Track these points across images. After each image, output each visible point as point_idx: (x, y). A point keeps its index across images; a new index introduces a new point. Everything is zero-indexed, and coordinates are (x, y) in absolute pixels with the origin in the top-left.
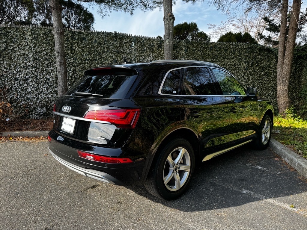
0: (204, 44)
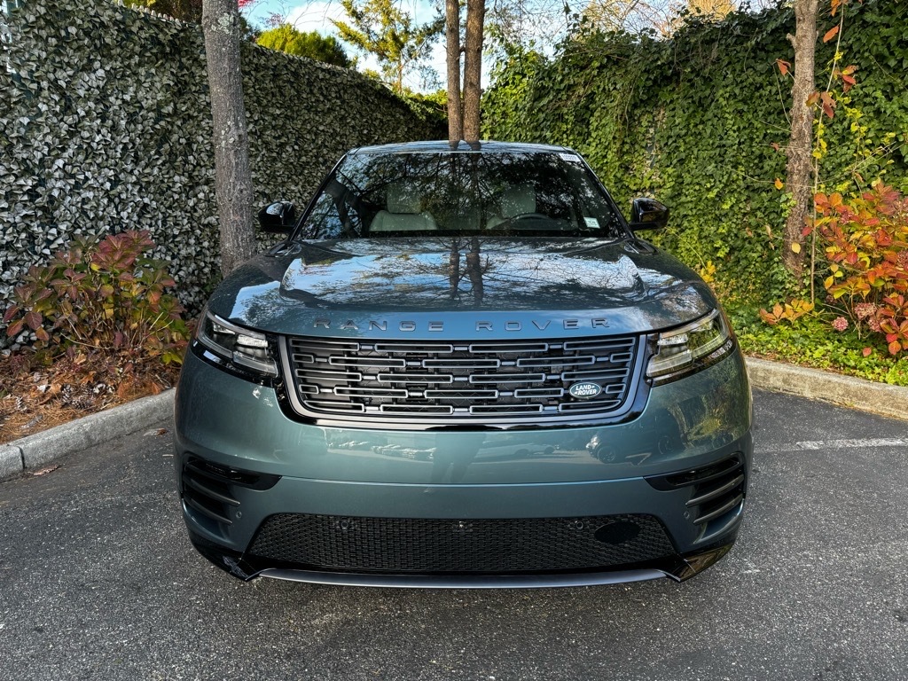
0: (255, 54)
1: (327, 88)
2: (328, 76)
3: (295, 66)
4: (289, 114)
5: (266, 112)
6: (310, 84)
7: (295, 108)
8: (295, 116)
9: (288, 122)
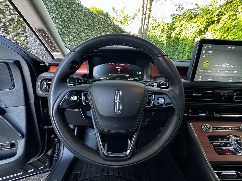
1: (103, 24)
2: (104, 21)
3: (93, 14)
4: (90, 29)
5: (81, 27)
6: (98, 22)
7: (92, 28)
8: (92, 30)
9: (89, 32)
